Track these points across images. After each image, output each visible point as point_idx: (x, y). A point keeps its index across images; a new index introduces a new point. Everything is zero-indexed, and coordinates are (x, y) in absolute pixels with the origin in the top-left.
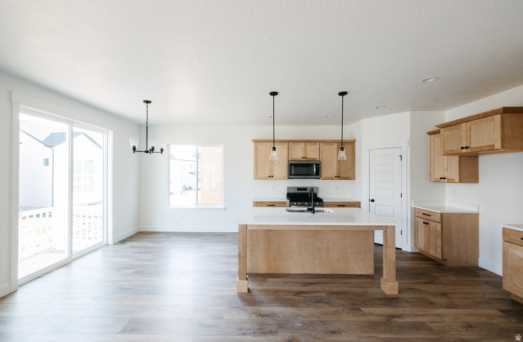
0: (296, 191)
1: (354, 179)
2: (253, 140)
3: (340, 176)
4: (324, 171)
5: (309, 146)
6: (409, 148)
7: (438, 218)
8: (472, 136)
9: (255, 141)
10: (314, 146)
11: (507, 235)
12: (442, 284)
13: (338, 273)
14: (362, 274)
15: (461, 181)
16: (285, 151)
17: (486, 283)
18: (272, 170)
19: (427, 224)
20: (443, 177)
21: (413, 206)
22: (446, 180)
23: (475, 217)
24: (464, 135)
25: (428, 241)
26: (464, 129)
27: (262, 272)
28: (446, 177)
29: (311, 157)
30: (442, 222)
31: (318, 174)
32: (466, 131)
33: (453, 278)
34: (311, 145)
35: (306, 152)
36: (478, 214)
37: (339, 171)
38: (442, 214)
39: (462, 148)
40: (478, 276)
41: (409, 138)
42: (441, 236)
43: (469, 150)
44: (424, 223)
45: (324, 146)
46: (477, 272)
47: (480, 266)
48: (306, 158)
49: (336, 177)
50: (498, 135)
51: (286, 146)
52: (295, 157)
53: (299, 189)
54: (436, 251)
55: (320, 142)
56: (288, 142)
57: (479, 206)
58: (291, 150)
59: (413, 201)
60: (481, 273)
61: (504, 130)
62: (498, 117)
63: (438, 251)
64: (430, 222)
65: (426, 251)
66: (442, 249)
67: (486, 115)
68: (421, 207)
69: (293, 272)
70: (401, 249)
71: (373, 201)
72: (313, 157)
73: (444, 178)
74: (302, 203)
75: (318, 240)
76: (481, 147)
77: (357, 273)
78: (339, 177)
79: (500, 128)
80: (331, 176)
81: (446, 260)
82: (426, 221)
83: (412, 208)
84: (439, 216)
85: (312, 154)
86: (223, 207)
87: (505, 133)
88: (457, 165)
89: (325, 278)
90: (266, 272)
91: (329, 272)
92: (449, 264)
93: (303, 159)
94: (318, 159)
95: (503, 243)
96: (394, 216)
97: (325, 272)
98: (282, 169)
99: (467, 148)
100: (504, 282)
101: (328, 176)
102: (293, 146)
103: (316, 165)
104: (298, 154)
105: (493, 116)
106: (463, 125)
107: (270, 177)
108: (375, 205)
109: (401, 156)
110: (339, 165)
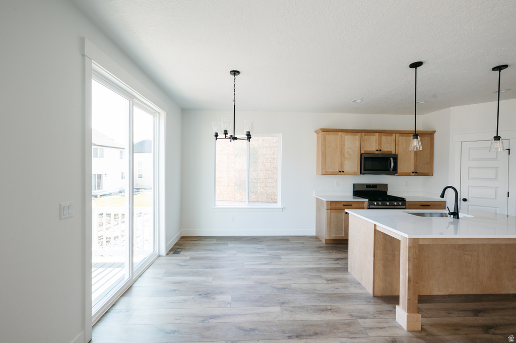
0: (365, 189)
1: (433, 175)
2: (321, 129)
3: (418, 172)
4: (401, 166)
5: (384, 138)
9: (324, 131)
10: (389, 137)
16: (357, 143)
18: (342, 164)
29: (386, 150)
31: (394, 171)
34: (386, 136)
35: (381, 145)
37: (416, 166)
45: (401, 137)
48: (380, 150)
49: (413, 172)
51: (358, 137)
52: (369, 150)
53: (368, 186)
55: (396, 132)
56: (361, 132)
58: (364, 141)
71: (465, 200)
72: (388, 150)
78: (416, 173)
80: (408, 172)
85: (388, 146)
86: (280, 207)
93: (377, 152)
94: (394, 152)
98: (353, 163)
101: (403, 172)
102: (366, 137)
104: (372, 146)
107: (340, 172)
108: (468, 205)
109: (509, 150)
110: (417, 160)
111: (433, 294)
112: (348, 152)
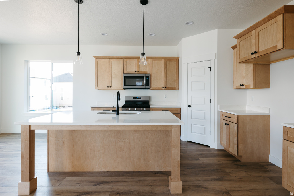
0: (132, 100)
1: (178, 89)
2: (94, 57)
3: (167, 87)
4: (154, 83)
6: (216, 60)
7: (235, 120)
8: (260, 40)
9: (97, 57)
11: (287, 133)
12: (230, 180)
13: (139, 171)
14: (161, 171)
15: (255, 87)
16: (121, 66)
17: (271, 178)
18: (110, 82)
19: (228, 124)
20: (241, 84)
21: (219, 110)
22: (244, 87)
23: (266, 118)
24: (254, 41)
25: (229, 140)
26: (254, 36)
27: (67, 170)
28: (244, 84)
29: (143, 71)
30: (238, 123)
31: (148, 85)
32: (256, 37)
33: (243, 174)
35: (138, 66)
36: (269, 115)
37: (166, 82)
38: (238, 116)
39: (252, 53)
40: (267, 171)
41: (216, 52)
42: (237, 135)
43: (257, 55)
44: (226, 124)
45: (154, 62)
46: (266, 167)
47: (270, 161)
48: (138, 71)
49: (163, 87)
50: (280, 36)
51: (122, 61)
52: (129, 71)
53: (134, 98)
54: (234, 149)
55: (150, 58)
56: (124, 58)
57: (270, 109)
58: (126, 65)
59: (219, 106)
60: (271, 168)
61: (285, 30)
62: (280, 18)
63: (235, 149)
64: (230, 123)
65: (227, 148)
66: (238, 147)
67: (270, 18)
68: (226, 111)
69: (97, 170)
70: (210, 147)
71: (189, 106)
72: (145, 71)
73: (243, 85)
74: (132, 108)
75: (120, 140)
76: (266, 50)
77: (157, 170)
78: (165, 87)
79: (281, 27)
80: (159, 87)
81: (241, 156)
82: (227, 122)
83: (218, 112)
84: (236, 117)
85: (144, 67)
87: (286, 32)
88: (252, 72)
89: (123, 175)
90: (71, 170)
91: (131, 170)
92: (244, 160)
93: (136, 73)
94: (148, 73)
95: (283, 142)
96: (205, 119)
97: (127, 170)
98: (118, 83)
99: (256, 52)
100: (283, 180)
101: (156, 87)
102: (128, 61)
103: (147, 77)
104: (132, 68)
105: (277, 17)
106: (254, 31)
107: (108, 87)
108: (191, 110)
109: (210, 68)
110: (166, 77)
111: (95, 171)
112: (114, 73)
